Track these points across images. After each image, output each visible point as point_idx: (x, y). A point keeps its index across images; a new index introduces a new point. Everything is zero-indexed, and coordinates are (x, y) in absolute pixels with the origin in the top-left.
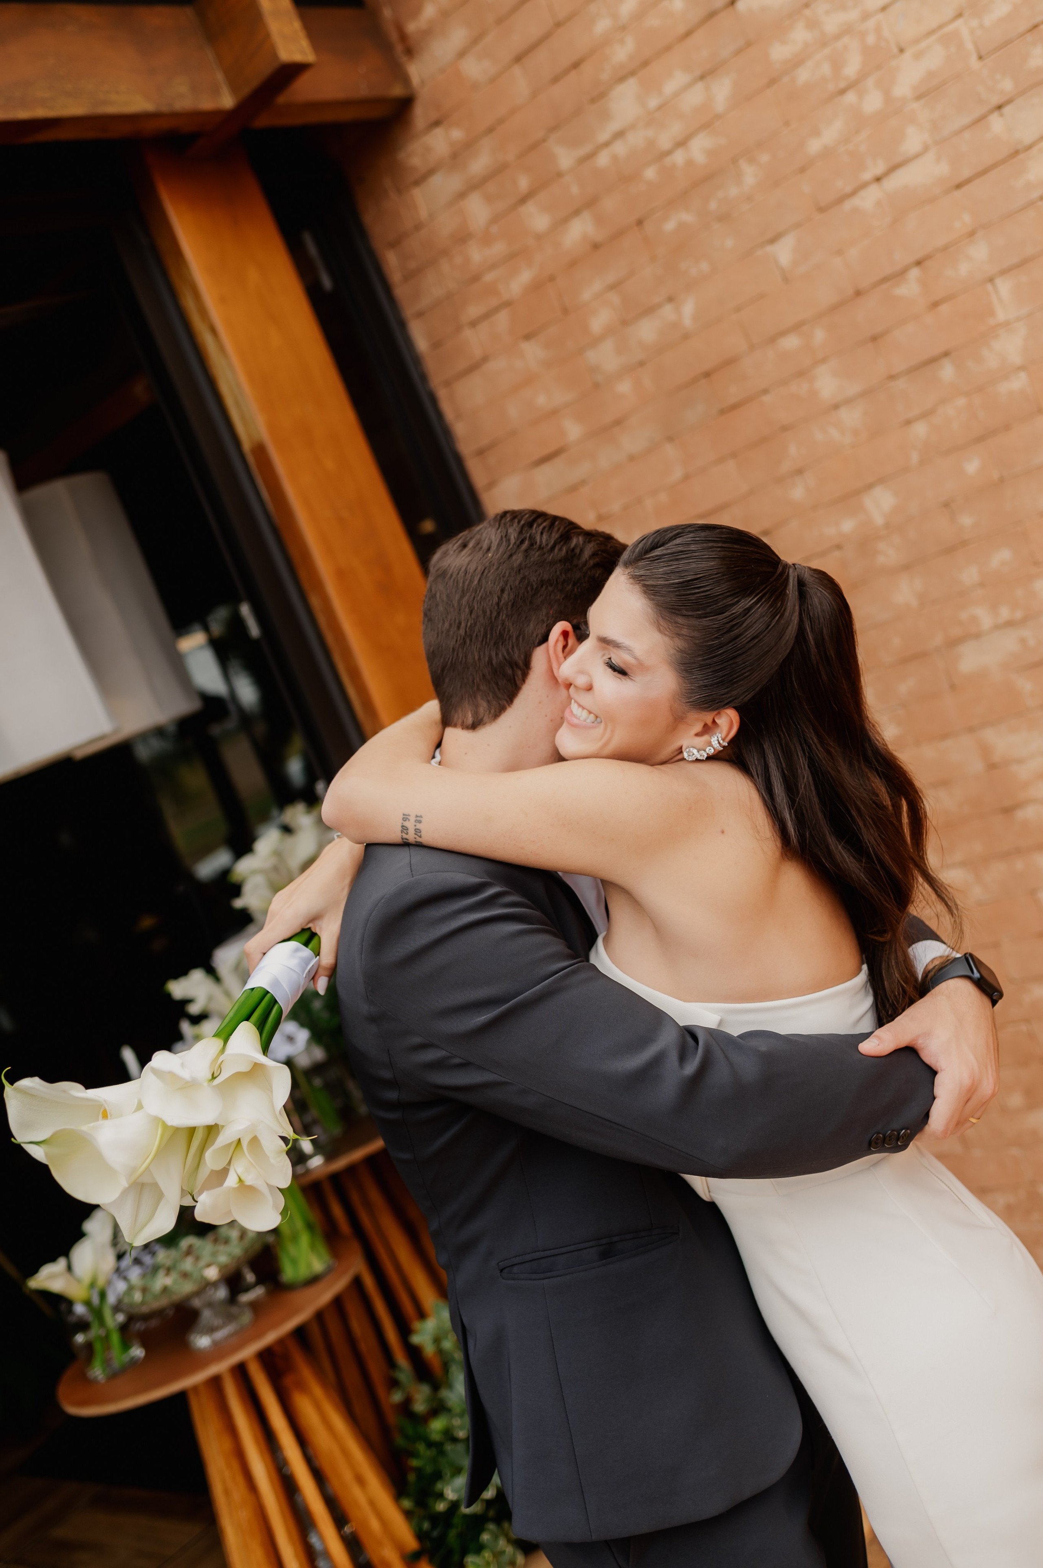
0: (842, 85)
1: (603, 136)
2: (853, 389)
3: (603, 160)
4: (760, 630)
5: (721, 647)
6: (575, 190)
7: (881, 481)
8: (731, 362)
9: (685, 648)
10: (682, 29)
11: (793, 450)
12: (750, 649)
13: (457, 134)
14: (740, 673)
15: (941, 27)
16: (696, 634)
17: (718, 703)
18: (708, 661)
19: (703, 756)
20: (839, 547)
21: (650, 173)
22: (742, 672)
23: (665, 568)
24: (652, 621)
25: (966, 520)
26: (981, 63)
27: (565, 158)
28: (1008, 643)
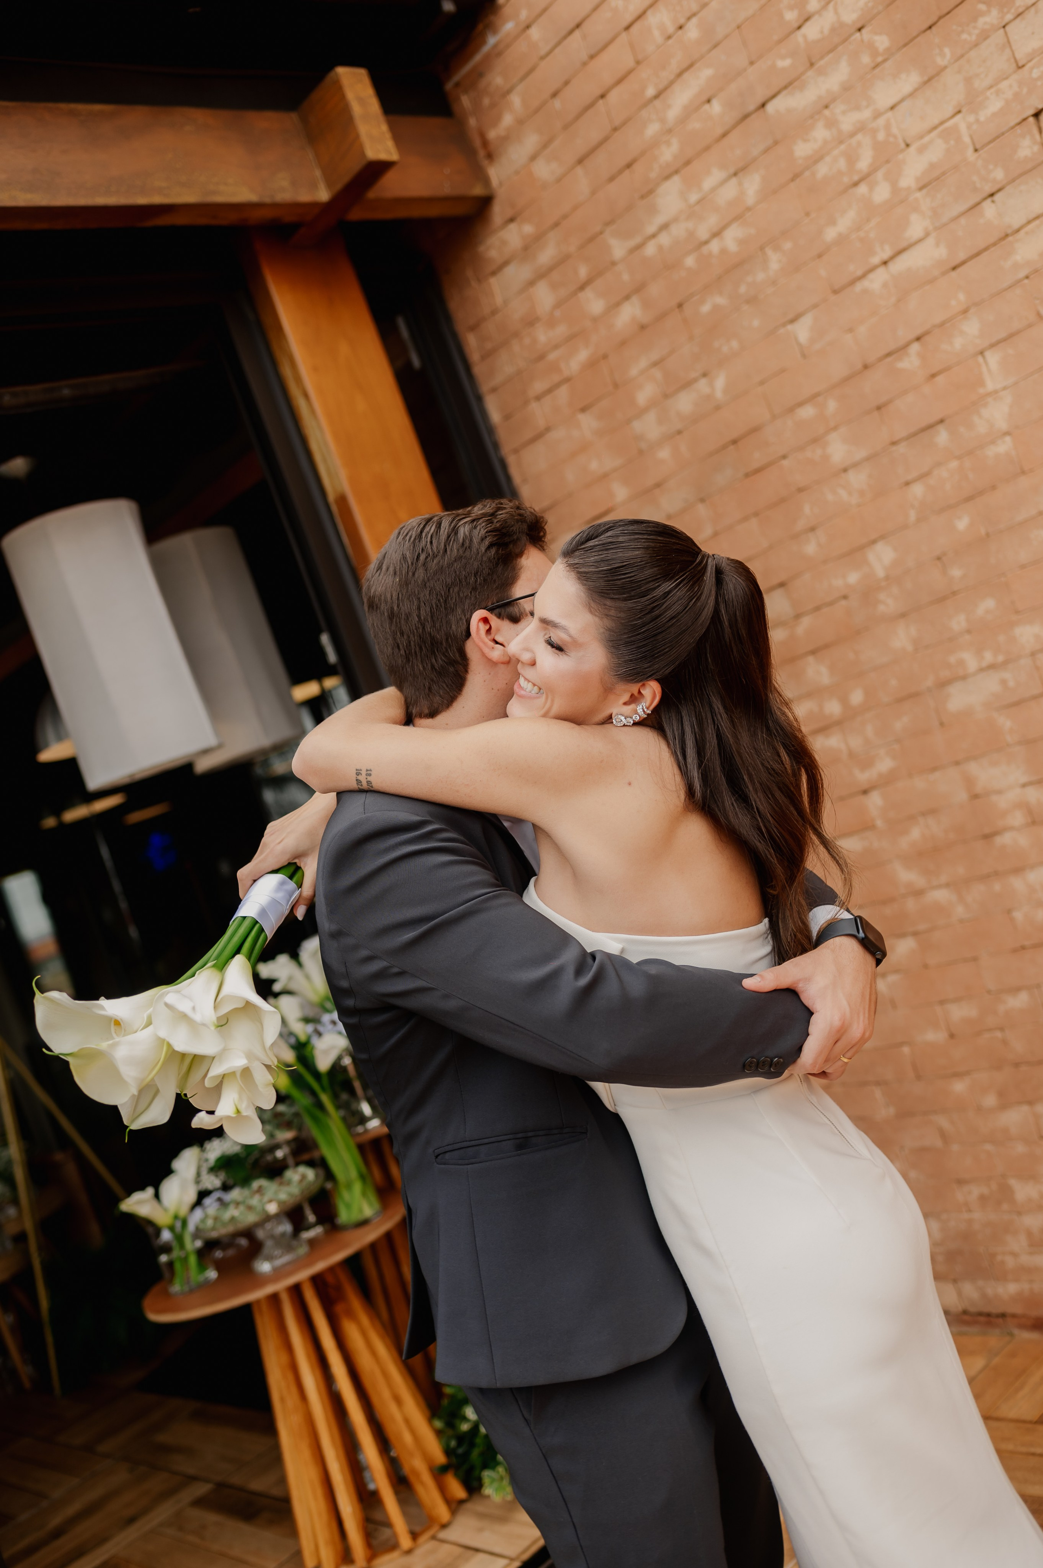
0: (856, 178)
1: (651, 229)
2: (861, 454)
3: (650, 249)
4: (678, 611)
5: (644, 626)
6: (626, 277)
7: (883, 537)
8: (756, 430)
9: (613, 627)
10: (719, 131)
11: (807, 509)
12: (669, 627)
13: (528, 229)
14: (661, 649)
15: (942, 123)
16: (622, 615)
17: (642, 675)
18: (632, 639)
19: (630, 722)
20: (845, 597)
21: (690, 261)
22: (663, 648)
23: (596, 557)
24: (584, 604)
25: (956, 572)
26: (976, 155)
27: (618, 249)
28: (991, 684)
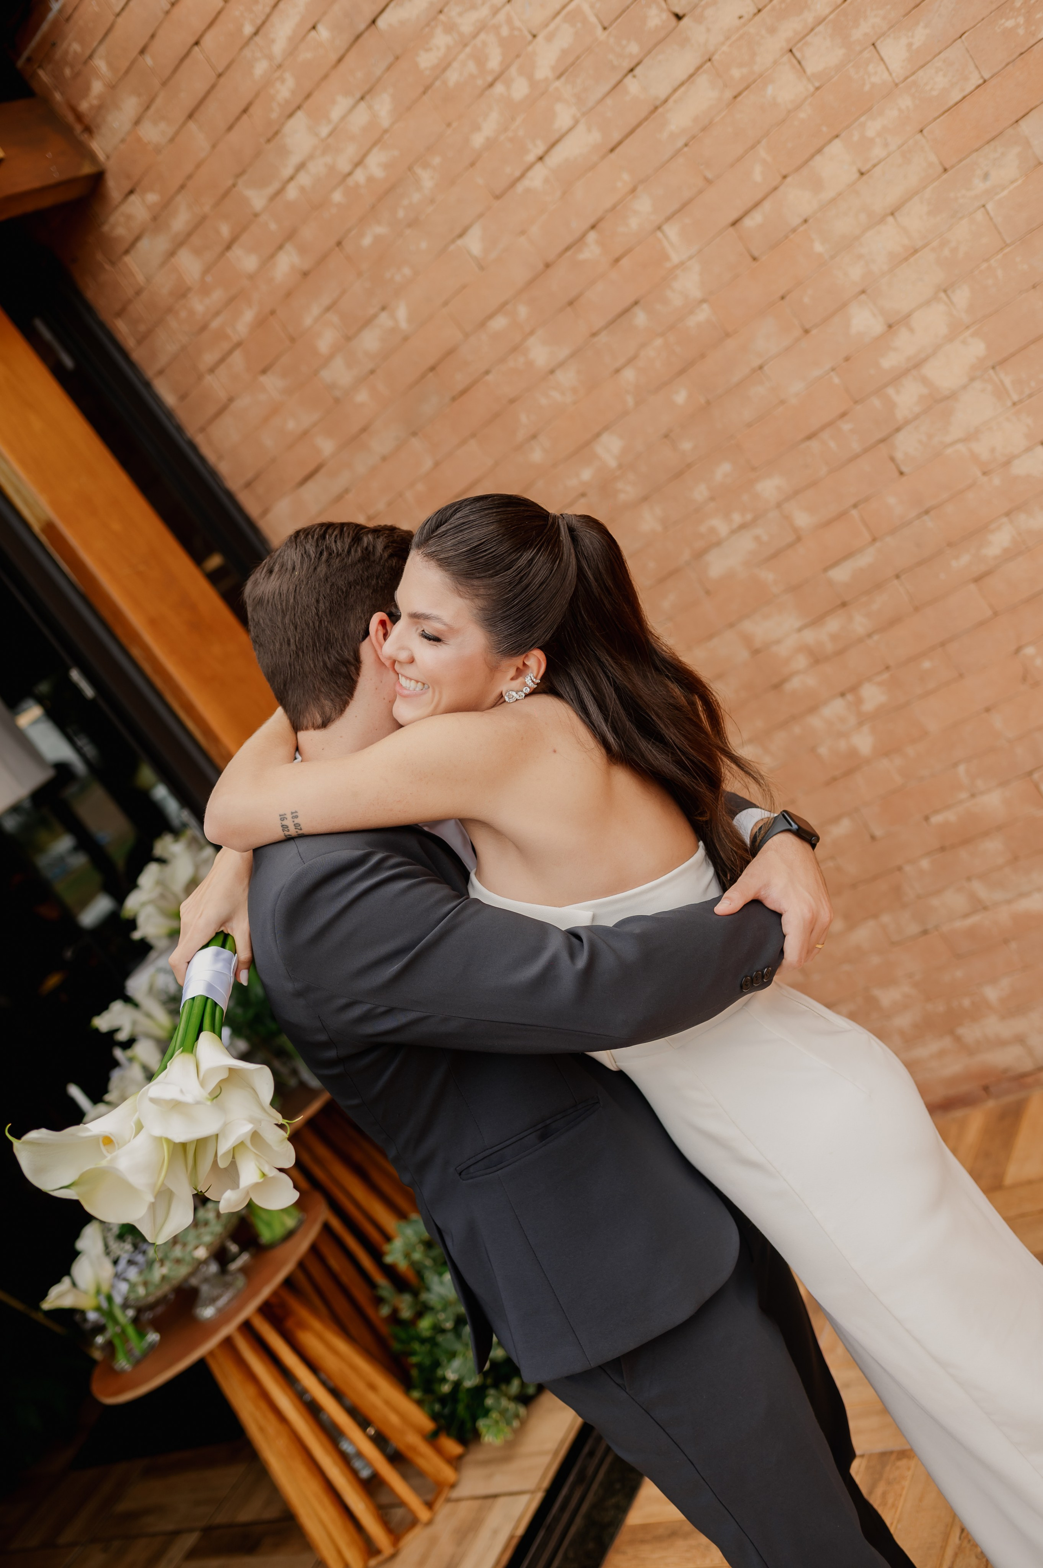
0: (490, 79)
1: (287, 172)
2: (563, 352)
3: (292, 193)
4: (545, 576)
5: (516, 598)
6: (273, 226)
7: (606, 428)
8: (451, 352)
9: (486, 606)
10: (334, 57)
11: (523, 418)
12: (541, 593)
13: (152, 198)
14: (537, 617)
15: (564, 7)
16: (492, 591)
17: (524, 647)
18: (508, 613)
19: (522, 695)
20: (583, 495)
21: (337, 196)
22: (539, 615)
23: (453, 541)
24: (452, 589)
25: (686, 445)
26: (607, 33)
27: (257, 199)
28: (745, 544)
